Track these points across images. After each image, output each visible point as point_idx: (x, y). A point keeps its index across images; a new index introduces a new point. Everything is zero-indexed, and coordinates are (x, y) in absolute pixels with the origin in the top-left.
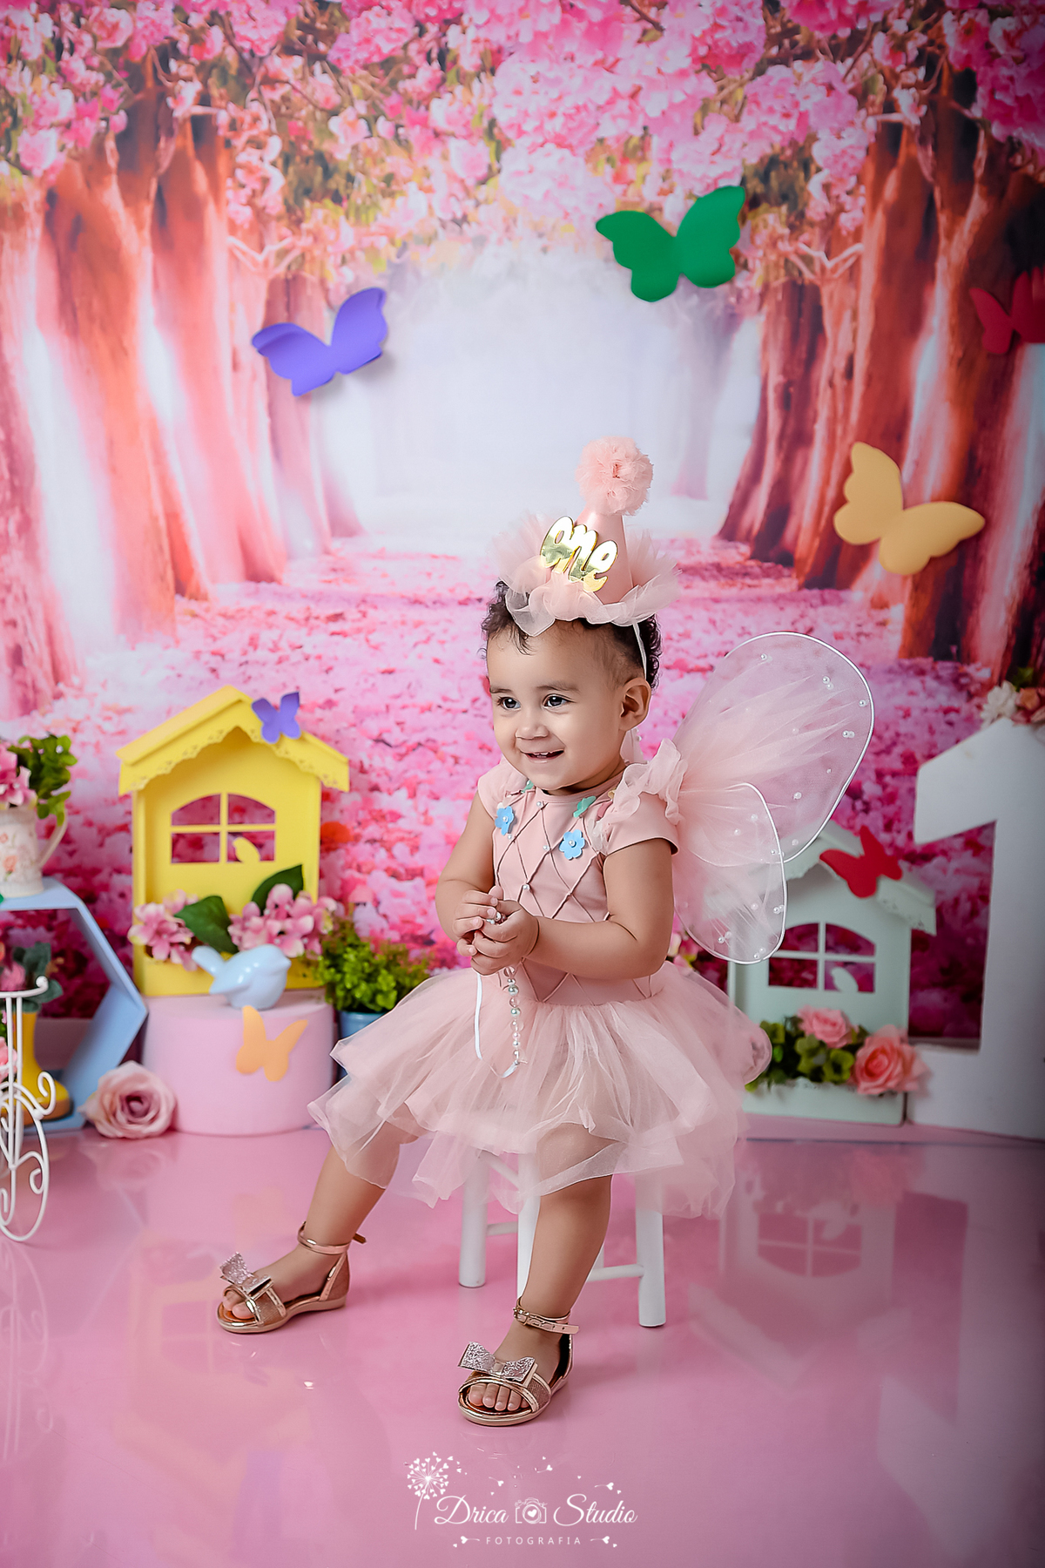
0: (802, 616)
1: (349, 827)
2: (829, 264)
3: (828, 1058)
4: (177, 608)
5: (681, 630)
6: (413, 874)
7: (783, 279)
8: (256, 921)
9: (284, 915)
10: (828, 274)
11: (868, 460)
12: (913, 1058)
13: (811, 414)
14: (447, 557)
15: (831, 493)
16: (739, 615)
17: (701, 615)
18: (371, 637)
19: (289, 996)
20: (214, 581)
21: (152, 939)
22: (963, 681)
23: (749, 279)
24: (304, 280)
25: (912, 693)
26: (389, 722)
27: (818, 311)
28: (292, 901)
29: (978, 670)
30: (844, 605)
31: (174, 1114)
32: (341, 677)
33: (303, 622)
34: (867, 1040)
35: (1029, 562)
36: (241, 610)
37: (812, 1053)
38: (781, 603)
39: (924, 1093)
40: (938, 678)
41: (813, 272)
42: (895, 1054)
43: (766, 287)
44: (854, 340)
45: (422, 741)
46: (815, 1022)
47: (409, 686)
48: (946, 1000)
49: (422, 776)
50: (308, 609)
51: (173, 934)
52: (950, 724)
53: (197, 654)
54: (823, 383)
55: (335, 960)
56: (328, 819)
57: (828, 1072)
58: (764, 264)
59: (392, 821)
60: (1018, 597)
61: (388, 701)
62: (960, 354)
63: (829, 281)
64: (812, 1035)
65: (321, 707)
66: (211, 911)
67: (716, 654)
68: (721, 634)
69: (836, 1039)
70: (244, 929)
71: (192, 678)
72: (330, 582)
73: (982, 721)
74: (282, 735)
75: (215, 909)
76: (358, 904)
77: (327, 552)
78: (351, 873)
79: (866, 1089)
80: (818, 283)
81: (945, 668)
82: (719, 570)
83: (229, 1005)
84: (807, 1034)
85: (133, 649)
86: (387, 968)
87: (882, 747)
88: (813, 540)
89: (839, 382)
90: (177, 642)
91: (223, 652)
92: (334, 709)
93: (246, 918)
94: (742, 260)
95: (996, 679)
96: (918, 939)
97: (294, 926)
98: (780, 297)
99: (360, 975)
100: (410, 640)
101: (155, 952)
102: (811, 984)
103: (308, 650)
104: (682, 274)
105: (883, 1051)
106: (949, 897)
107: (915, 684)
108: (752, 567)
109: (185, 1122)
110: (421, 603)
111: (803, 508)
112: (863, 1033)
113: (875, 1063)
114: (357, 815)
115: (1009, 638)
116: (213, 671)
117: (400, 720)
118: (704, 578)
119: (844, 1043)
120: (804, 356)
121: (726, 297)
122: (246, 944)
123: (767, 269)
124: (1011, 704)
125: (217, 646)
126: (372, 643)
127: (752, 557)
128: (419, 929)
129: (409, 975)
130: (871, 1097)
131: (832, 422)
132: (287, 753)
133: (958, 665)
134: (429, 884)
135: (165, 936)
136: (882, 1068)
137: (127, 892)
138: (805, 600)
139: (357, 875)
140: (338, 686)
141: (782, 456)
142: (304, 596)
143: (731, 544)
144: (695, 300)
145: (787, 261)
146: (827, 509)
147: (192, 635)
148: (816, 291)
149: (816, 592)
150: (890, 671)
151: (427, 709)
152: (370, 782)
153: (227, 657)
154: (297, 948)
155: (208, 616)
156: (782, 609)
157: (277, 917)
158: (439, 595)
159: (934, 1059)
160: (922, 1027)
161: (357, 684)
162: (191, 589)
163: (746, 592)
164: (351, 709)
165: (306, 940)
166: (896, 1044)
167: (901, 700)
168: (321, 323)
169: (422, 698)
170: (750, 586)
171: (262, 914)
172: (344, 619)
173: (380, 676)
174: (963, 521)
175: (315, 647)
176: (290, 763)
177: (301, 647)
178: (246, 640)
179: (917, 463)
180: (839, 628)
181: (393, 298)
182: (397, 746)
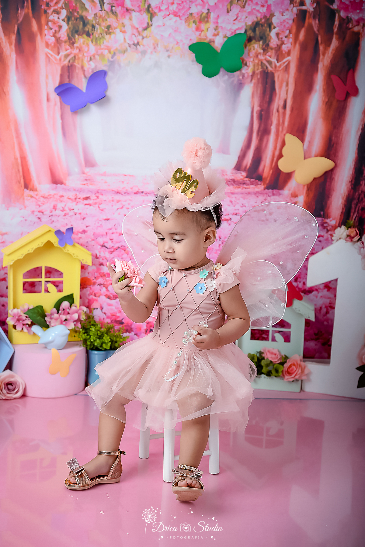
0: (265, 200)
1: (91, 279)
2: (278, 64)
3: (274, 368)
4: (25, 194)
7: (260, 70)
8: (56, 315)
9: (67, 313)
10: (277, 68)
11: (291, 140)
12: (305, 367)
13: (270, 122)
14: (130, 176)
15: (277, 153)
16: (241, 199)
18: (100, 206)
19: (69, 344)
20: (40, 184)
21: (16, 322)
22: (325, 225)
23: (247, 69)
24: (75, 66)
26: (107, 239)
27: (273, 82)
28: (69, 307)
29: (331, 221)
30: (281, 196)
31: (25, 390)
32: (88, 221)
33: (74, 200)
34: (288, 360)
35: (351, 180)
36: (50, 195)
37: (268, 365)
38: (258, 195)
39: (309, 380)
41: (272, 67)
42: (298, 366)
43: (254, 73)
44: (287, 94)
45: (120, 246)
46: (268, 353)
47: (115, 225)
48: (316, 345)
50: (76, 195)
51: (24, 320)
53: (33, 212)
54: (275, 110)
55: (86, 330)
56: (83, 276)
57: (273, 372)
58: (253, 64)
59: (108, 277)
60: (346, 193)
61: (107, 231)
62: (327, 100)
63: (278, 71)
64: (268, 359)
65: (81, 233)
66: (38, 311)
67: (232, 214)
68: (234, 206)
69: (276, 360)
70: (51, 318)
71: (31, 221)
72: (84, 184)
73: (333, 240)
74: (66, 244)
75: (40, 311)
76: (95, 309)
77: (84, 173)
78: (91, 297)
79: (287, 379)
80: (274, 71)
82: (234, 182)
83: (46, 348)
84: (265, 358)
85: (8, 210)
86: (107, 333)
88: (270, 171)
89: (281, 110)
90: (25, 207)
91: (43, 211)
92: (86, 234)
93: (52, 314)
94: (245, 62)
95: (337, 224)
96: (308, 323)
97: (71, 317)
98: (259, 77)
99: (96, 336)
100: (115, 207)
101: (17, 327)
102: (267, 339)
103: (76, 211)
104: (222, 67)
105: (294, 365)
106: (318, 306)
108: (246, 181)
109: (29, 393)
110: (120, 193)
111: (266, 158)
112: (286, 358)
113: (291, 369)
114: (94, 274)
115: (343, 209)
116: (39, 218)
117: (111, 238)
119: (279, 362)
120: (268, 100)
121: (238, 76)
122: (52, 325)
123: (254, 66)
124: (345, 234)
125: (41, 209)
126: (101, 208)
127: (246, 177)
128: (118, 318)
129: (115, 336)
130: (289, 382)
131: (278, 125)
132: (68, 251)
133: (323, 219)
135: (21, 321)
136: (293, 371)
137: (5, 304)
138: (266, 194)
139: (94, 297)
140: (87, 225)
141: (259, 138)
142: (75, 190)
143: (239, 172)
144: (226, 77)
145: (262, 63)
146: (275, 159)
147: (31, 204)
148: (273, 75)
149: (270, 190)
152: (100, 262)
153: (44, 213)
154: (72, 326)
155: (37, 197)
156: (257, 197)
157: (64, 314)
158: (127, 190)
159: (312, 367)
160: (308, 355)
161: (95, 224)
162: (30, 187)
163: (244, 190)
164: (92, 234)
165: (75, 323)
166: (299, 362)
168: (81, 83)
169: (120, 230)
170: (245, 188)
171: (58, 313)
172: (90, 199)
173: (104, 221)
174: (326, 164)
175: (78, 210)
176: (69, 255)
177: (73, 210)
178: (52, 206)
179: (310, 142)
181: (110, 74)
182: (110, 248)
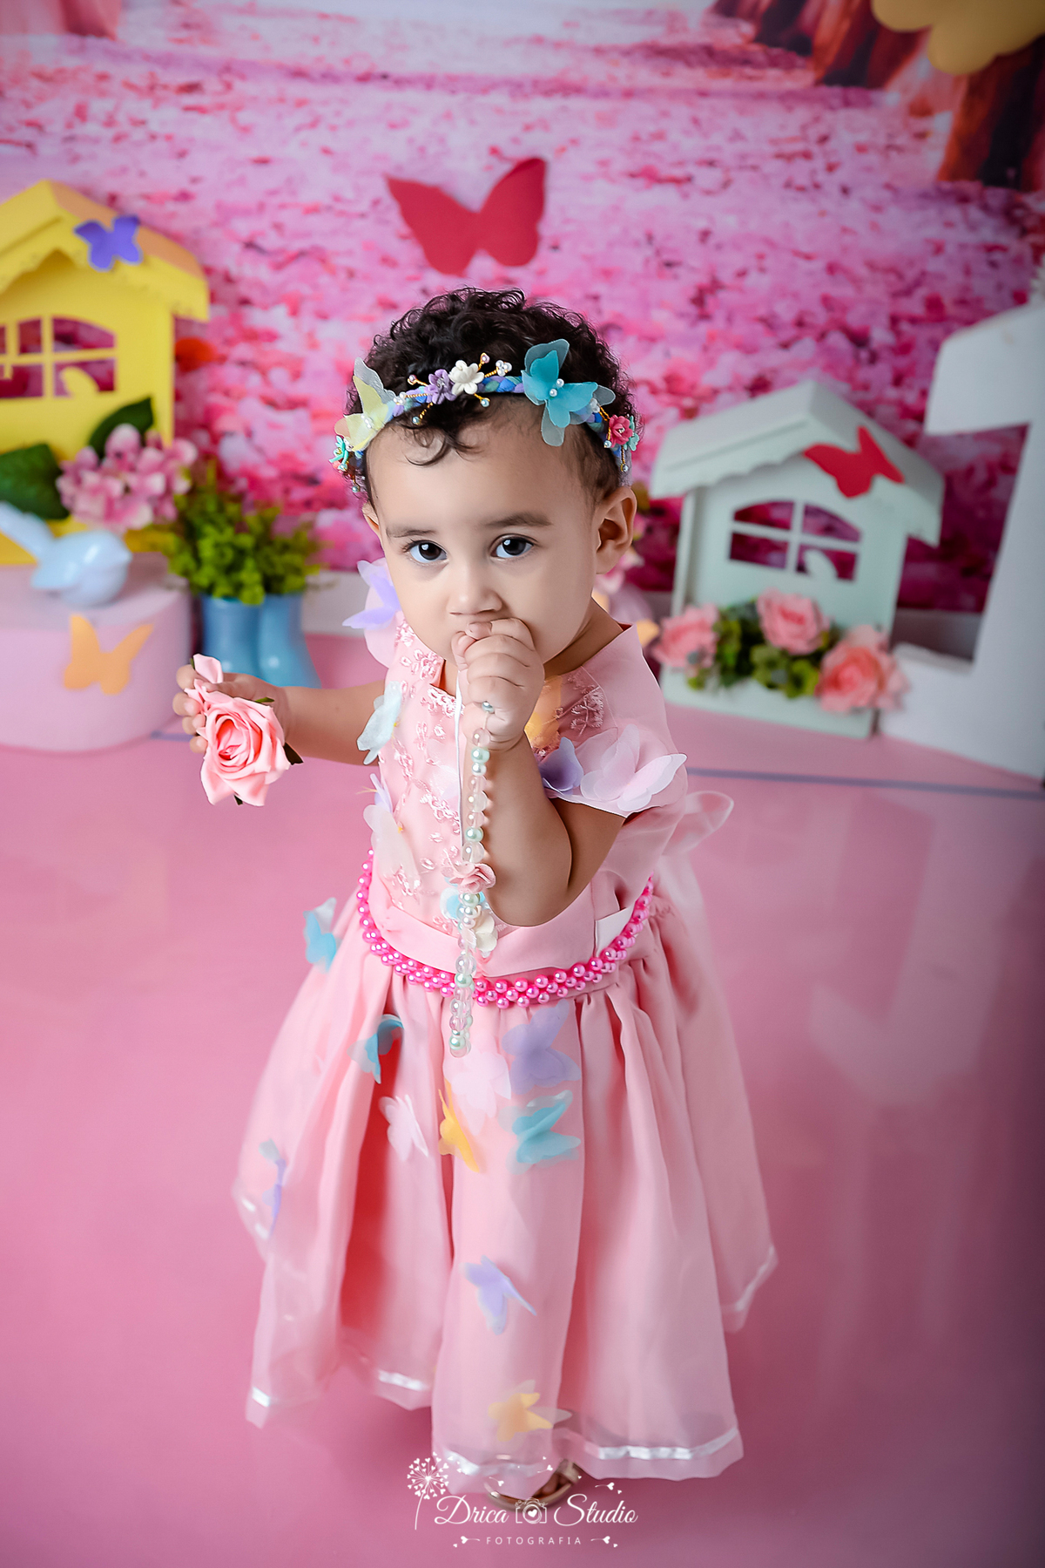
0: (815, 121)
1: (212, 345)
5: (652, 128)
6: (294, 404)
9: (129, 468)
14: (341, 18)
17: (681, 112)
18: (238, 116)
22: (1018, 213)
25: (949, 224)
26: (263, 224)
28: (137, 449)
29: (1039, 199)
30: (873, 109)
32: (198, 163)
36: (63, 70)
38: (790, 101)
40: (985, 208)
45: (307, 249)
47: (289, 180)
49: (305, 290)
52: (993, 264)
56: (185, 335)
61: (262, 199)
65: (173, 199)
67: (697, 161)
68: (705, 136)
74: (117, 259)
75: (39, 459)
76: (226, 434)
77: (177, 2)
78: (213, 399)
81: (996, 197)
82: (711, 56)
87: (900, 286)
88: (840, 23)
91: (41, 121)
92: (191, 203)
93: (80, 469)
99: (219, 565)
100: (291, 125)
103: (154, 127)
107: (954, 213)
108: (754, 53)
110: (304, 75)
114: (222, 332)
117: (277, 222)
118: (689, 64)
122: (79, 508)
125: (32, 115)
126: (240, 124)
127: (756, 40)
128: (302, 467)
132: (127, 279)
133: (1015, 193)
134: (315, 416)
138: (822, 100)
139: (223, 401)
140: (196, 177)
142: (148, 58)
143: (728, 21)
149: (836, 90)
150: (925, 196)
151: (313, 210)
152: (239, 295)
153: (43, 129)
156: (790, 109)
157: (119, 471)
158: (329, 63)
161: (220, 174)
163: (744, 85)
164: (213, 204)
165: (155, 504)
166: (873, 652)
167: (934, 232)
169: (308, 196)
170: (749, 78)
171: (101, 466)
172: (201, 92)
173: (251, 167)
175: (162, 123)
177: (144, 123)
178: (71, 109)
180: (863, 138)
182: (272, 254)
